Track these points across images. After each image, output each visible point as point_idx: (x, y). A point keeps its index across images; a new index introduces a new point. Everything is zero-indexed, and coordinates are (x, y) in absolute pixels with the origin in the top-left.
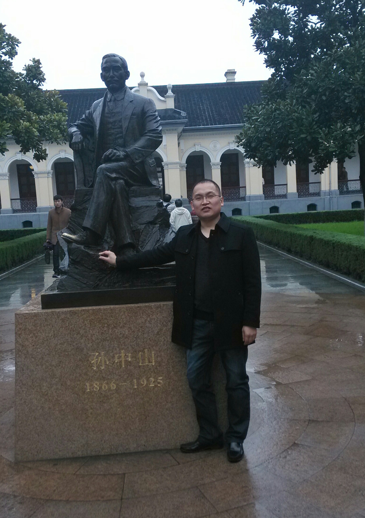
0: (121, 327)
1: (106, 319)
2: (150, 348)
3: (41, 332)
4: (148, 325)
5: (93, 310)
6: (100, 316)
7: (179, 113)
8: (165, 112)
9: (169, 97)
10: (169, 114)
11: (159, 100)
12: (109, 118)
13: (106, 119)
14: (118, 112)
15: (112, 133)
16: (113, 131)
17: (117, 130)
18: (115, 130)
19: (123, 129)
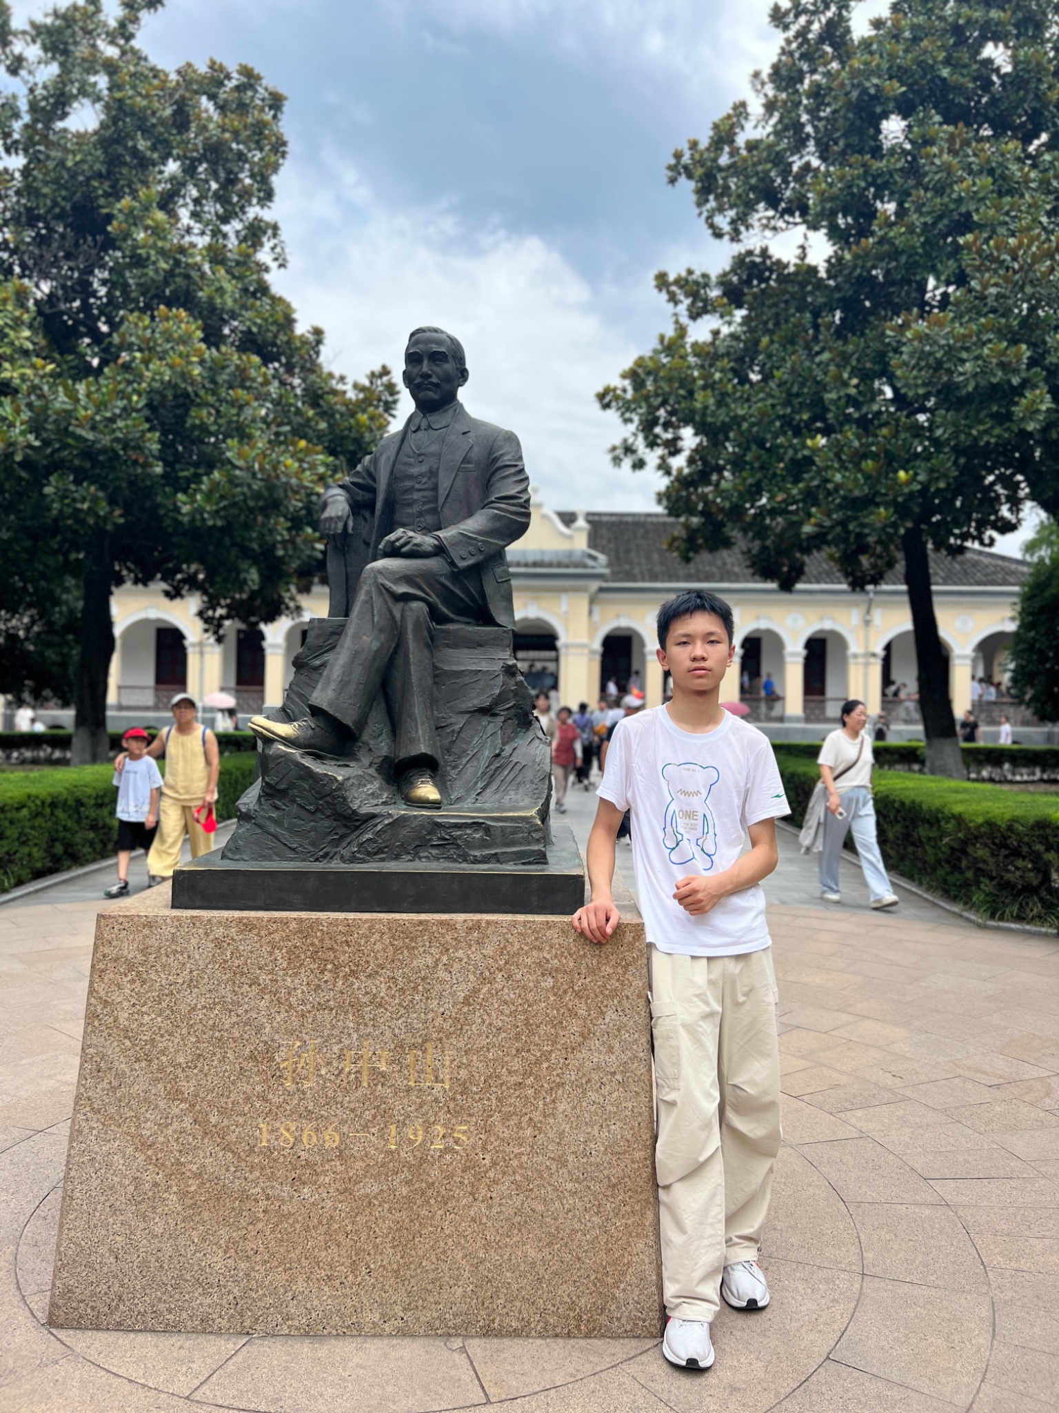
0: (369, 976)
1: (331, 949)
2: (440, 1039)
3: (157, 971)
4: (442, 974)
5: (301, 921)
6: (316, 941)
7: (594, 558)
8: (570, 554)
9: (580, 529)
10: (576, 558)
11: (562, 534)
12: (410, 465)
13: (403, 468)
14: (432, 455)
15: (415, 501)
16: (416, 496)
17: (425, 493)
18: (421, 494)
19: (441, 491)
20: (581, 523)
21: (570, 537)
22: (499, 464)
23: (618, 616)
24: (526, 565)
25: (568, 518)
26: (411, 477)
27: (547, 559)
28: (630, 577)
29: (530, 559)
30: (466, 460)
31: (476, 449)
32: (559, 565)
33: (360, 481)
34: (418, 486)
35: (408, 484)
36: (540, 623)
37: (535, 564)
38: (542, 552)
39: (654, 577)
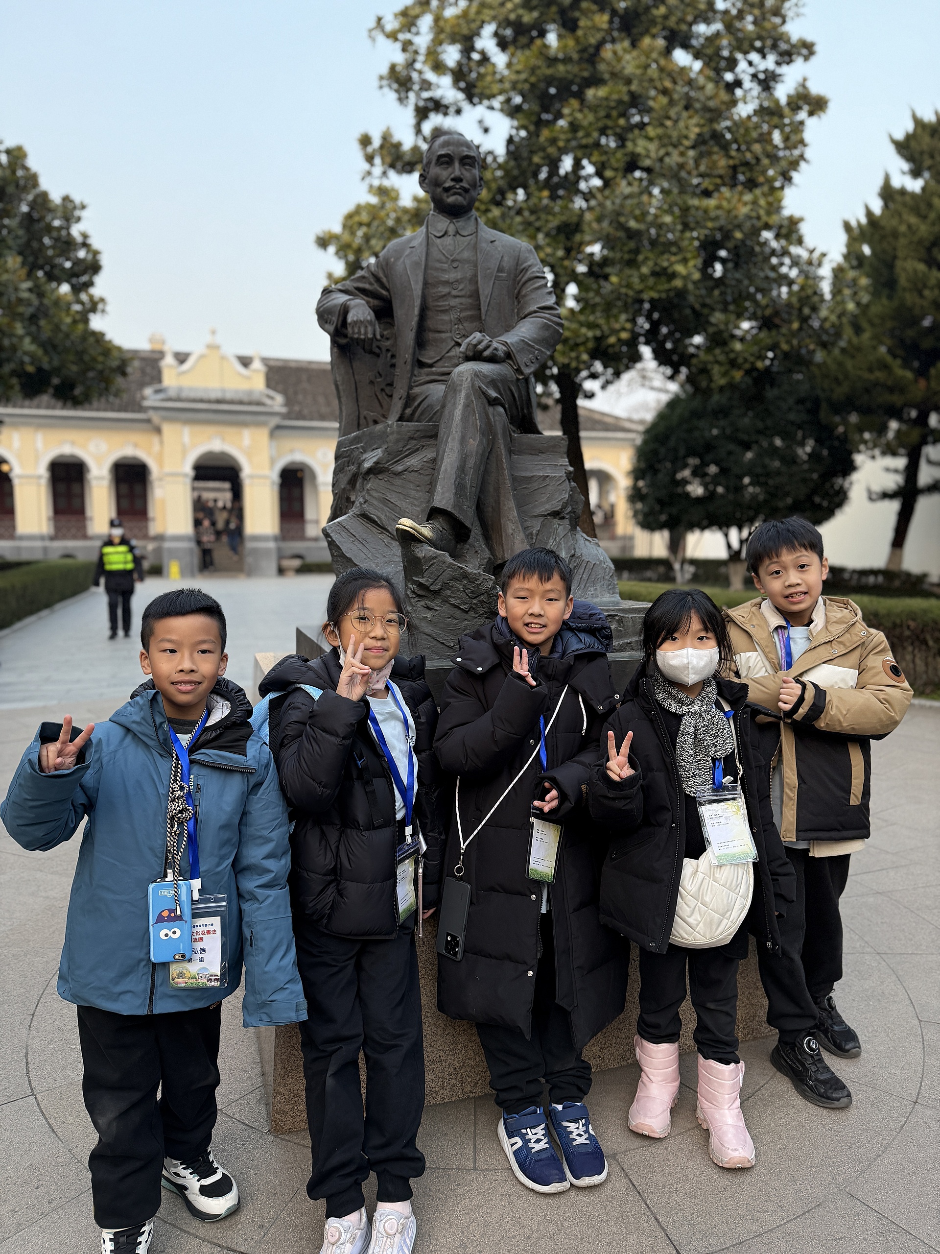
7: (272, 398)
8: (250, 392)
9: (256, 371)
10: (255, 397)
11: (240, 374)
12: (444, 271)
13: (435, 274)
14: (467, 261)
15: (452, 308)
16: (453, 302)
17: (463, 300)
18: (458, 300)
19: (482, 298)
20: (257, 365)
21: (248, 378)
22: (529, 275)
23: (292, 451)
24: (209, 401)
25: (245, 362)
26: (447, 283)
27: (229, 396)
28: (300, 416)
29: (213, 396)
30: (500, 270)
31: (506, 259)
32: (241, 403)
33: (367, 286)
34: (454, 293)
35: (444, 290)
36: (224, 455)
37: (219, 401)
38: (223, 391)
39: (322, 418)
